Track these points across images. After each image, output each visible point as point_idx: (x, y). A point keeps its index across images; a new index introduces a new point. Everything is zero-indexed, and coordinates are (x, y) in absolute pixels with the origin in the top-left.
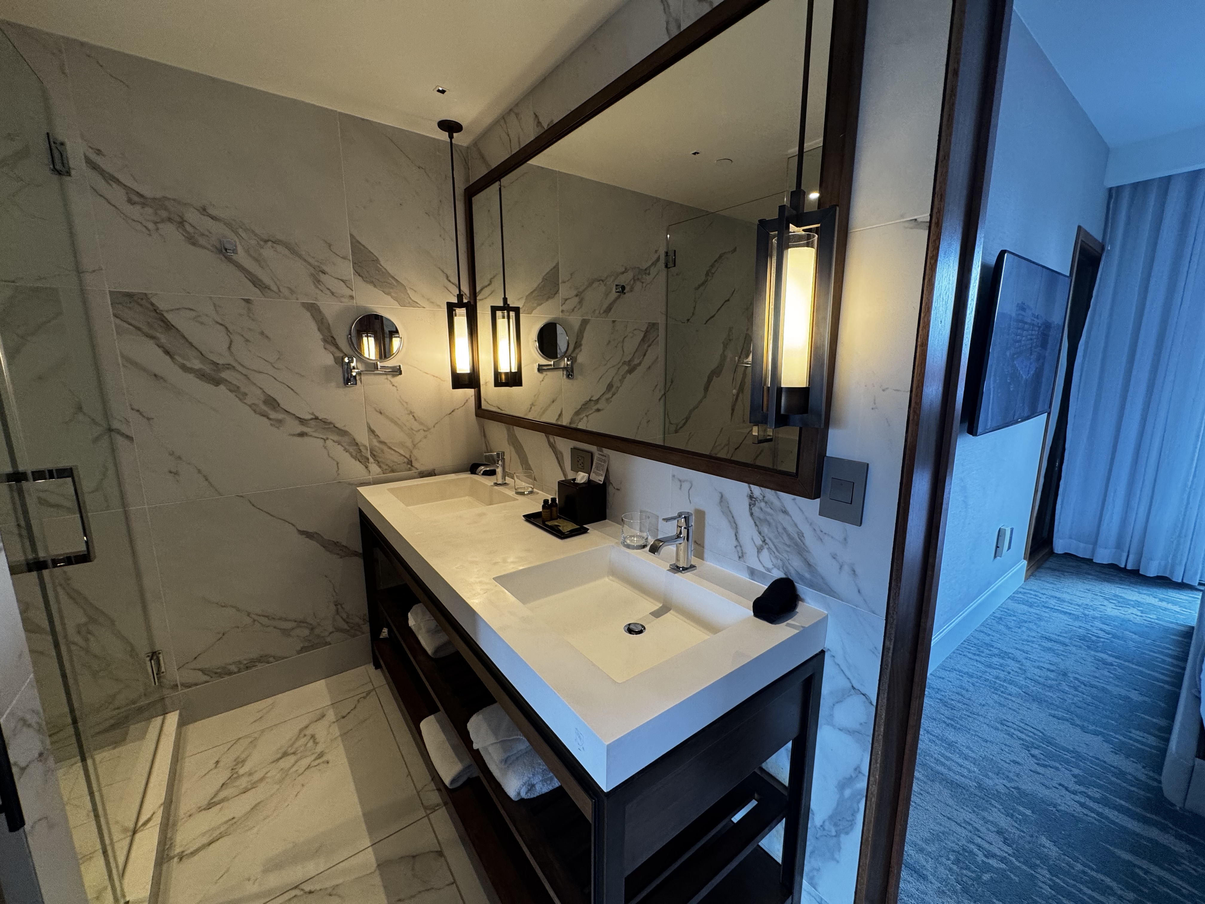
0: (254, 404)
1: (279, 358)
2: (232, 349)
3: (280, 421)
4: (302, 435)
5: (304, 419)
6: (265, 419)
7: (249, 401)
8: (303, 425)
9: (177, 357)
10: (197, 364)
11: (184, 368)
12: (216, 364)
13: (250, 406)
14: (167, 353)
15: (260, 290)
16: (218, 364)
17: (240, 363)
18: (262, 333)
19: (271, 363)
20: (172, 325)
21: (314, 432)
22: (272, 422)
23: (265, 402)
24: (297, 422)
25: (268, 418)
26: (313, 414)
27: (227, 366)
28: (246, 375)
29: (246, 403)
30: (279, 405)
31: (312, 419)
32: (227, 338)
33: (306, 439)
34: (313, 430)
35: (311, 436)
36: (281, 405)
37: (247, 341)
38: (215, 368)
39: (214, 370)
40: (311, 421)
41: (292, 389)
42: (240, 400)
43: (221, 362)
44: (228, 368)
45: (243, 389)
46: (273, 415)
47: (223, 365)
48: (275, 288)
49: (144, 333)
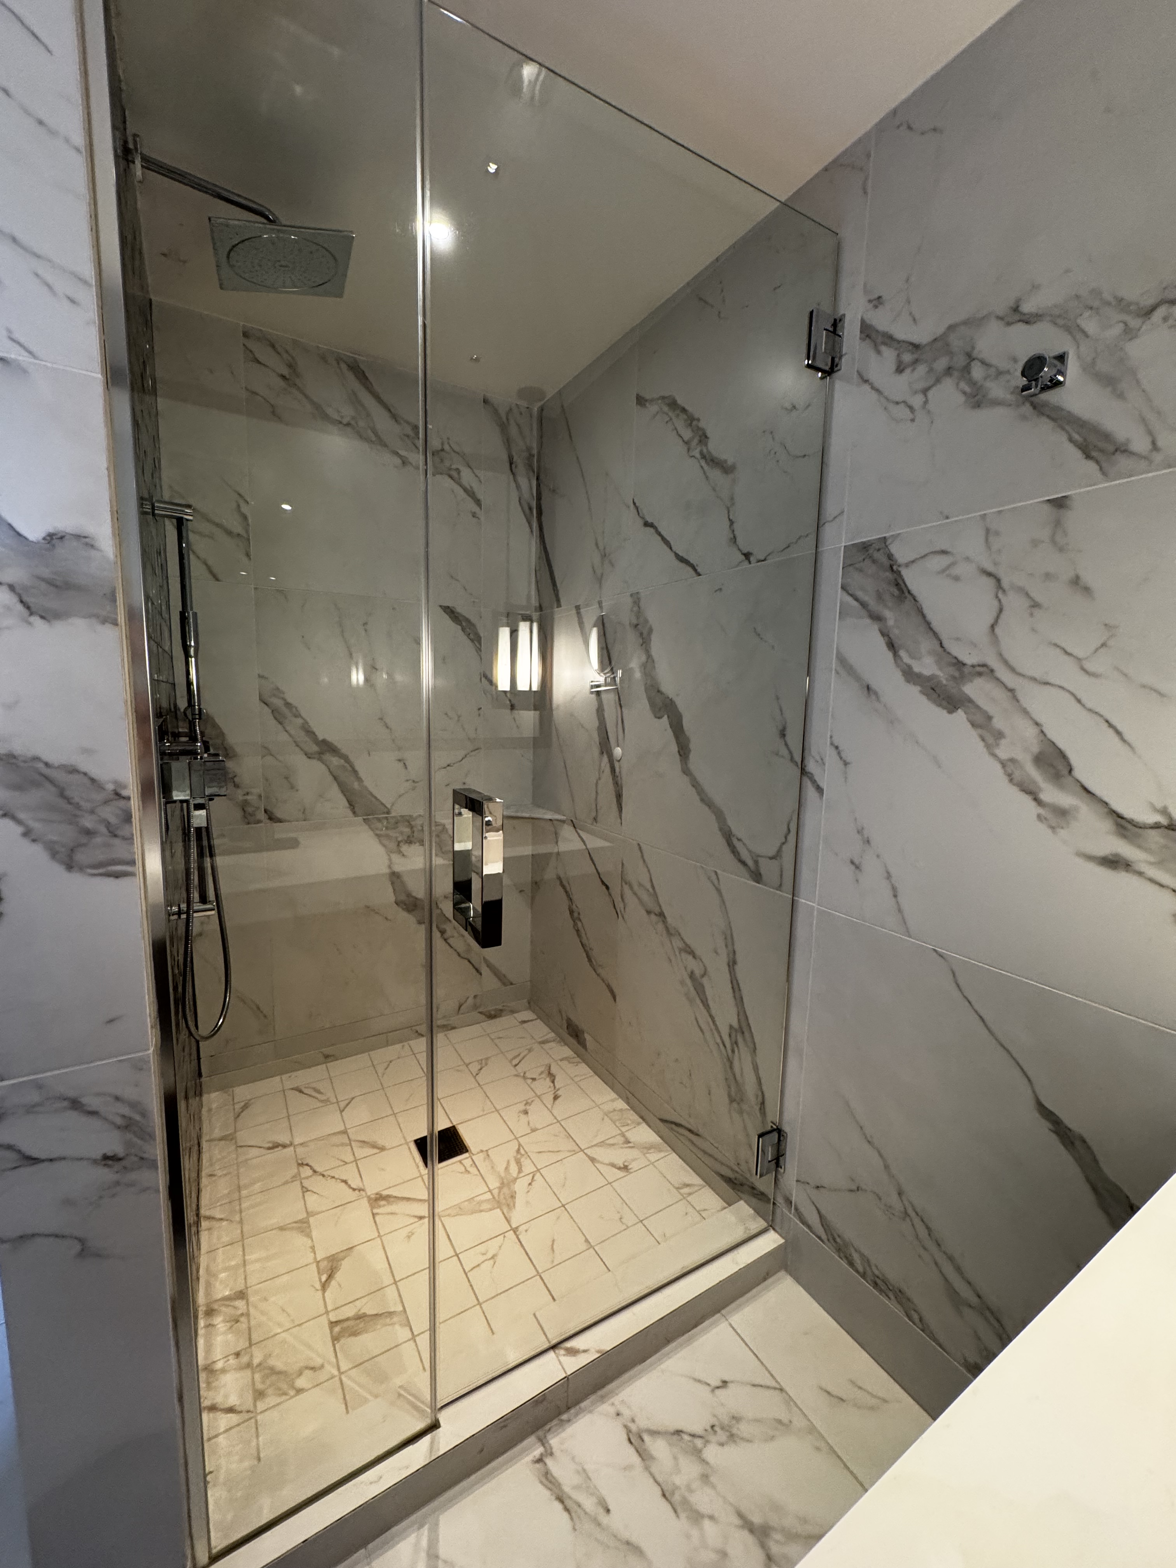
0: (1012, 760)
1: (1104, 645)
2: (998, 630)
3: (1062, 813)
4: (1113, 862)
5: (1131, 822)
6: (1027, 800)
7: (1003, 752)
8: (1124, 836)
9: (902, 653)
10: (927, 666)
11: (910, 675)
12: (959, 664)
13: (1003, 765)
14: (891, 646)
16: (964, 665)
17: (1006, 663)
18: (1076, 581)
19: (1079, 660)
20: (909, 592)
21: (1151, 863)
22: (1041, 811)
23: (1039, 760)
24: (1106, 825)
25: (1037, 800)
26: (1164, 812)
27: (978, 669)
28: (1011, 691)
29: (994, 755)
30: (1070, 771)
31: (1157, 826)
32: (996, 603)
33: (1122, 878)
34: (1151, 859)
35: (1140, 874)
36: (1077, 773)
37: (1035, 605)
38: (957, 674)
39: (954, 678)
40: (1153, 832)
41: (1118, 733)
42: (988, 746)
43: (969, 660)
44: (980, 674)
45: (998, 723)
46: (1051, 794)
47: (973, 666)
49: (869, 611)
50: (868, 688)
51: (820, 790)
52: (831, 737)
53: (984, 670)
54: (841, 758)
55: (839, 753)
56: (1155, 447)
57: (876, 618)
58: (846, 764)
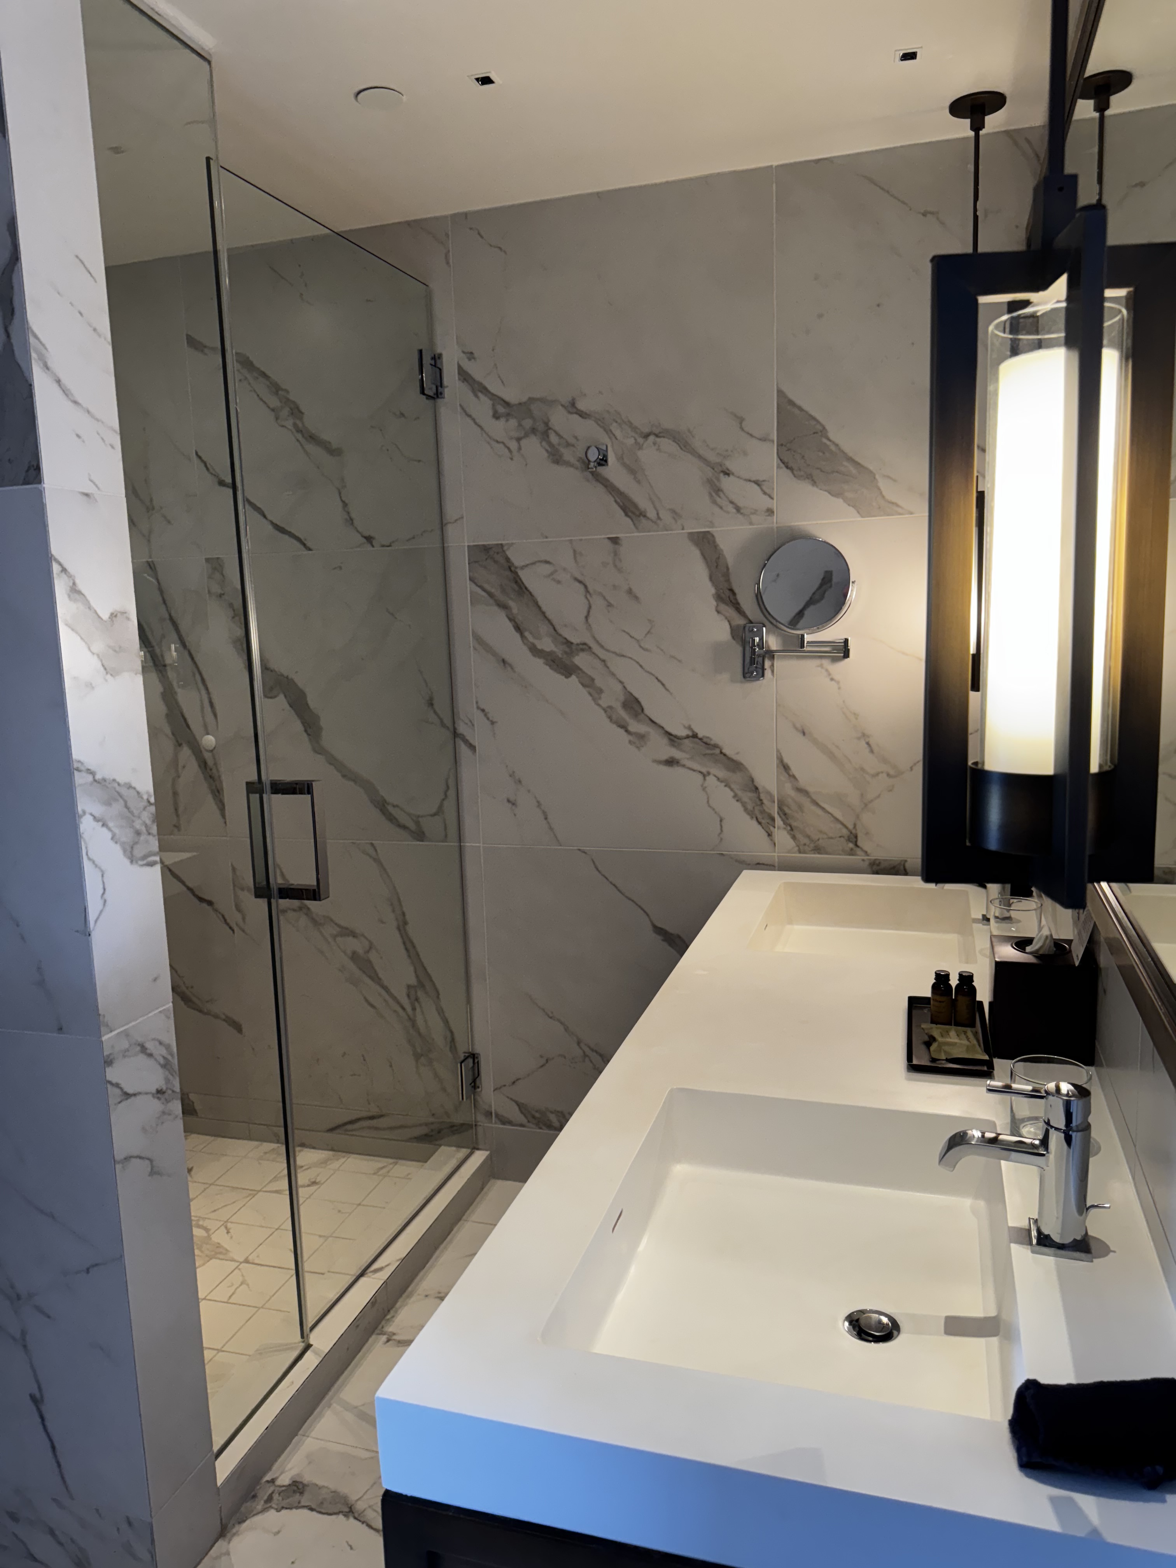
0: (610, 707)
1: (649, 632)
2: (590, 620)
3: (642, 737)
4: (671, 762)
5: (676, 737)
6: (622, 731)
7: (604, 703)
8: (674, 746)
9: (527, 634)
10: (547, 644)
11: (535, 651)
12: (568, 643)
13: (605, 710)
14: (518, 628)
15: (632, 520)
16: (572, 643)
17: (598, 642)
18: (630, 591)
19: (638, 641)
20: (526, 588)
21: (688, 759)
22: (631, 738)
23: (626, 705)
24: (665, 741)
25: (627, 731)
26: (690, 728)
27: (581, 646)
28: (604, 661)
29: (599, 705)
30: (643, 710)
31: (688, 737)
32: (586, 601)
33: (677, 771)
34: (688, 756)
35: (684, 766)
36: (647, 711)
37: (610, 605)
38: (567, 650)
39: (566, 653)
40: (686, 741)
41: (663, 685)
42: (594, 699)
43: (575, 640)
44: (583, 650)
45: (598, 683)
46: (634, 726)
47: (578, 644)
48: (651, 514)
49: (496, 601)
50: (504, 661)
51: (472, 748)
52: (477, 703)
53: (584, 647)
54: (488, 719)
55: (486, 715)
56: (659, 518)
57: (504, 607)
58: (493, 723)
